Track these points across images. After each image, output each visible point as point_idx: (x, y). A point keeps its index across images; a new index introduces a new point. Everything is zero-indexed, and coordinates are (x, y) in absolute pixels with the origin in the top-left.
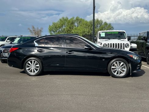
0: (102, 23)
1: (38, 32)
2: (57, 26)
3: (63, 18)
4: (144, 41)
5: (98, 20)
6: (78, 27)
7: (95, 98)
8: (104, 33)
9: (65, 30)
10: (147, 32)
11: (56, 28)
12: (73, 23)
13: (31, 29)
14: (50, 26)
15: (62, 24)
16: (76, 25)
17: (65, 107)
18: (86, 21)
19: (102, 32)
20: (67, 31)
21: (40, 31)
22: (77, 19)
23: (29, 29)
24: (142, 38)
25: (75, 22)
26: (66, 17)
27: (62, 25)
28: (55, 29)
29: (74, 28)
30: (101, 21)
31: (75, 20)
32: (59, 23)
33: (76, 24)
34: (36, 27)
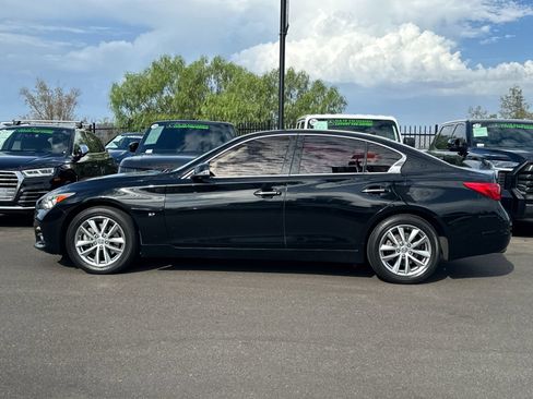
0: (307, 82)
1: (60, 104)
2: (143, 89)
3: (166, 60)
4: (455, 153)
5: (292, 73)
6: (218, 93)
7: (327, 348)
8: (325, 123)
9: (174, 103)
10: (467, 122)
11: (139, 93)
12: (200, 80)
13: (35, 95)
14: (115, 86)
15: (160, 80)
16: (215, 86)
17: (234, 379)
18: (251, 75)
19: (319, 120)
20: (182, 109)
21: (70, 101)
22: (217, 66)
23: (24, 92)
24: (449, 145)
25: (209, 76)
26: (176, 58)
27: (163, 85)
28: (133, 99)
29: (208, 97)
30: (304, 76)
31: (209, 69)
32: (149, 77)
33: (212, 83)
34: (52, 87)
